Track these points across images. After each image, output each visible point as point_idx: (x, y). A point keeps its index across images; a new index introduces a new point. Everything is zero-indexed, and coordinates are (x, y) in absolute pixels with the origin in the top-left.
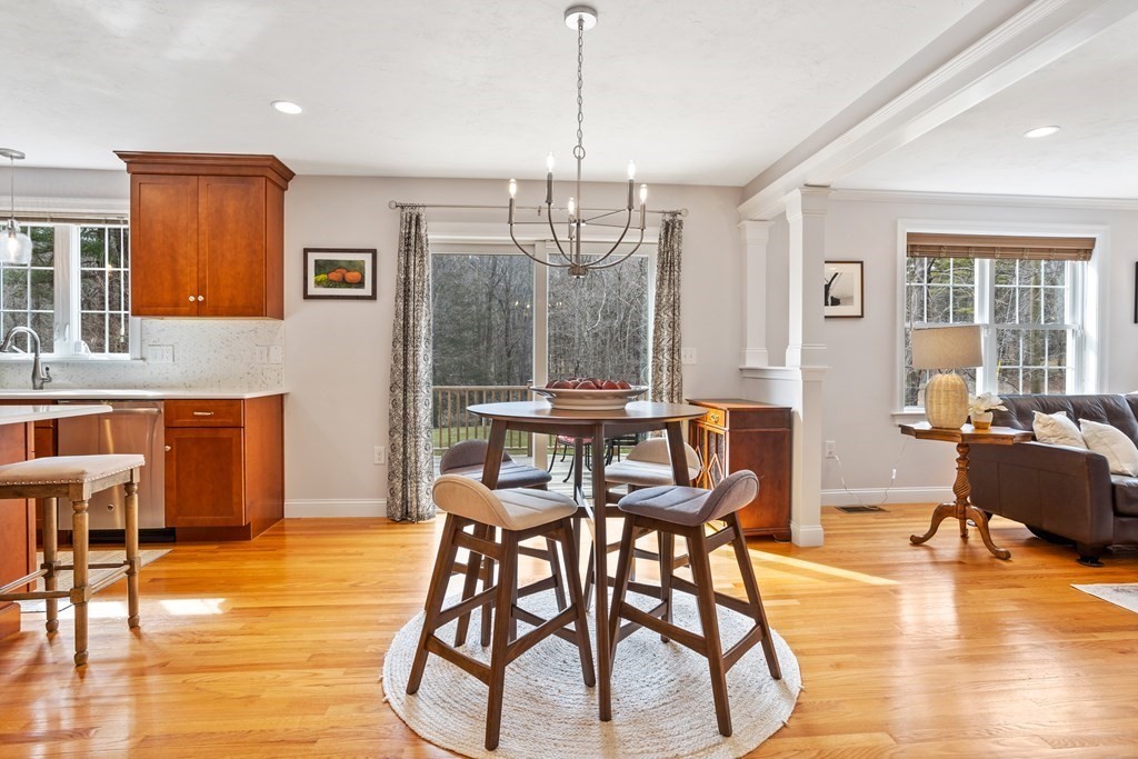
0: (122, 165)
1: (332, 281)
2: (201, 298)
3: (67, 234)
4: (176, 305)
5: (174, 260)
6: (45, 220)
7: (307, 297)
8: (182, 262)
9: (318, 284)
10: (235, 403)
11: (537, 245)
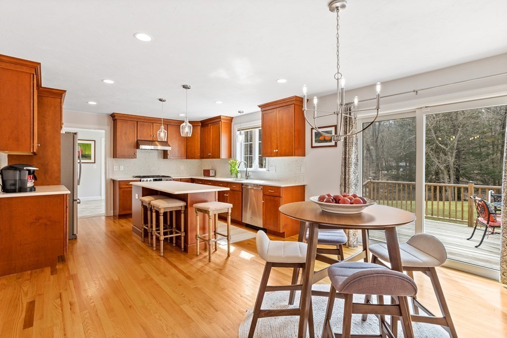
0: (260, 109)
1: (320, 140)
2: (277, 150)
3: (255, 132)
4: (272, 153)
5: (271, 138)
6: (249, 129)
7: (312, 147)
8: (273, 138)
9: (316, 141)
10: (279, 188)
11: (417, 111)
